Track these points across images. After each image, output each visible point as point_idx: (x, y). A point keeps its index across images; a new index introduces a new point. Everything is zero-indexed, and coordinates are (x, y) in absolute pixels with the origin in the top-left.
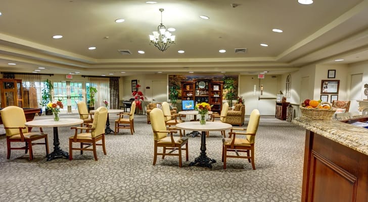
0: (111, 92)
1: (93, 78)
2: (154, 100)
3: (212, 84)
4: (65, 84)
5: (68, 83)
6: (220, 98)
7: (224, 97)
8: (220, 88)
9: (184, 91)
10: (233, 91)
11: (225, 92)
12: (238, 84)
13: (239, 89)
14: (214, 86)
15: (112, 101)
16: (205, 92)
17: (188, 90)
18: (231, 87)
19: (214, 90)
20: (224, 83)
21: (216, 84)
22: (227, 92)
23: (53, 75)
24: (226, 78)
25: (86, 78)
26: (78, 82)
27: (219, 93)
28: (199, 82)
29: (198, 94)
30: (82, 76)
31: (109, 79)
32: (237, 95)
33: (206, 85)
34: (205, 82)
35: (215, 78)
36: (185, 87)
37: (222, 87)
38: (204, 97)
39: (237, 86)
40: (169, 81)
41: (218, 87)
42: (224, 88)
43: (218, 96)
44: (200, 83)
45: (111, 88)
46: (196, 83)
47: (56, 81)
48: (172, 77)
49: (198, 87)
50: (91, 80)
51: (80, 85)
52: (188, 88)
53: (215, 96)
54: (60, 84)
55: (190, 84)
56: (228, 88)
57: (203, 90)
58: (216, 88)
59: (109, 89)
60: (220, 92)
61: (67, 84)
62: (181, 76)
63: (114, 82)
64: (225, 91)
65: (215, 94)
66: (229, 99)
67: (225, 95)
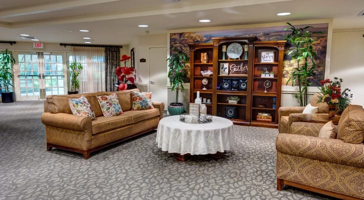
0: (106, 69)
1: (78, 47)
2: (152, 83)
3: (257, 49)
4: (35, 56)
5: (40, 55)
6: (277, 82)
7: (285, 80)
8: (276, 58)
9: (195, 66)
10: (310, 64)
11: (290, 67)
12: (325, 47)
13: (328, 59)
14: (264, 54)
15: (109, 82)
16: (241, 68)
17: (205, 62)
18: (305, 54)
19: (263, 61)
20: (288, 46)
21: (268, 48)
22: (296, 65)
23: (15, 42)
24: (294, 32)
25: (68, 48)
26: (56, 54)
27: (275, 68)
28: (228, 44)
29: (227, 71)
30: (61, 44)
31: (103, 49)
32: (322, 73)
33: (244, 51)
34: (243, 44)
35: (266, 35)
36: (197, 57)
37: (281, 55)
38: (238, 79)
39: (323, 52)
40: (171, 47)
41: (272, 54)
42: (286, 57)
43: (272, 76)
44: (230, 47)
45: (106, 62)
46: (220, 47)
47: (21, 53)
48: (177, 37)
49: (226, 57)
50: (75, 50)
51: (60, 58)
52: (204, 58)
53: (263, 76)
54: (28, 57)
55: (209, 50)
56: (296, 55)
57: (236, 62)
58: (268, 58)
59: (104, 65)
60: (277, 67)
61: (39, 57)
62: (194, 35)
63: (112, 53)
64: (291, 65)
65: (264, 72)
66: (299, 84)
67: (290, 75)
